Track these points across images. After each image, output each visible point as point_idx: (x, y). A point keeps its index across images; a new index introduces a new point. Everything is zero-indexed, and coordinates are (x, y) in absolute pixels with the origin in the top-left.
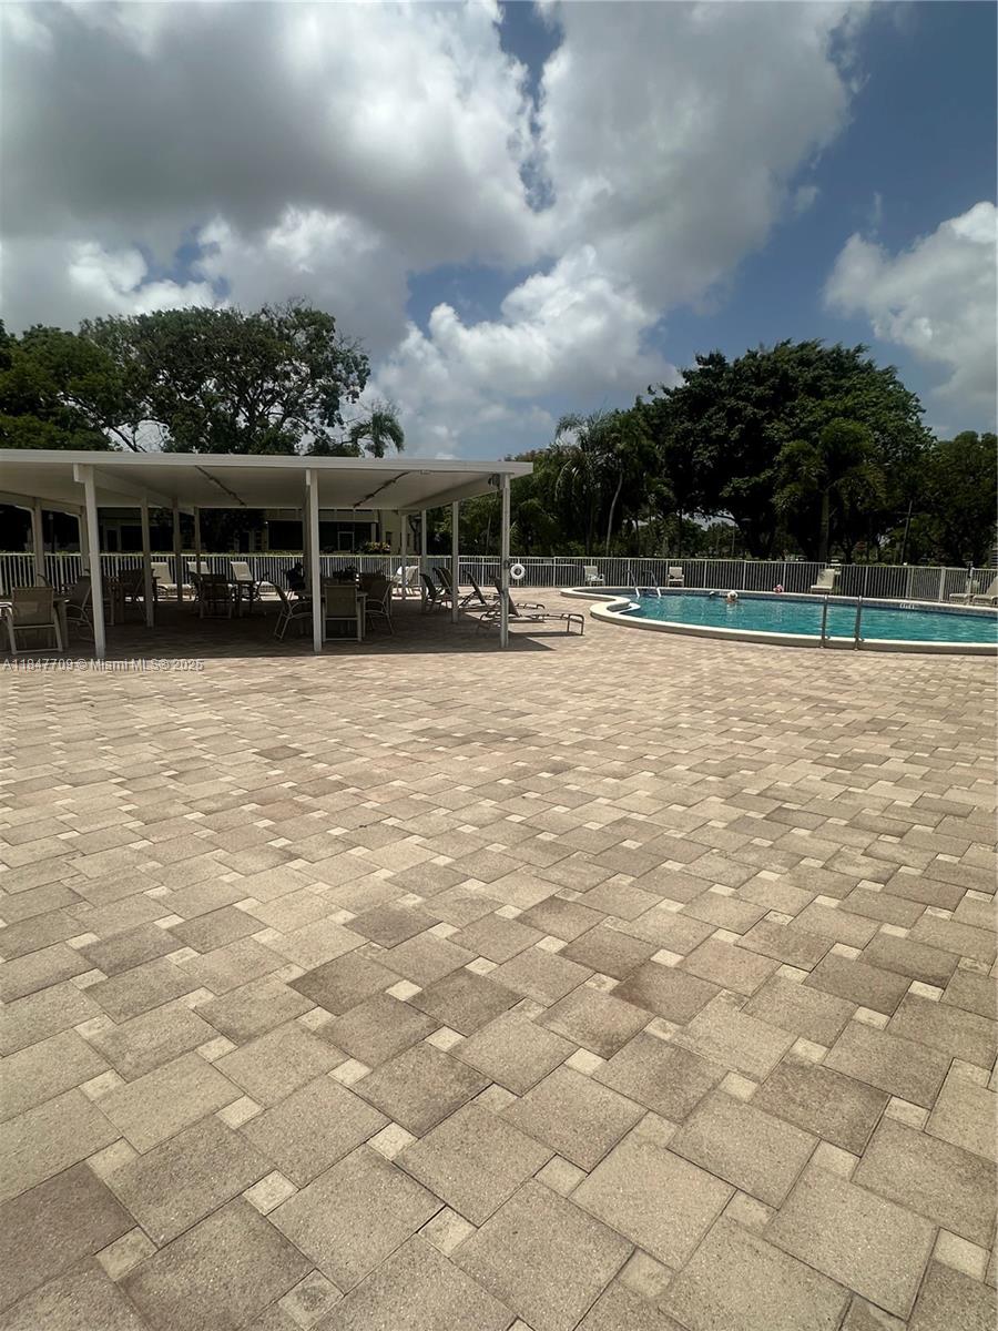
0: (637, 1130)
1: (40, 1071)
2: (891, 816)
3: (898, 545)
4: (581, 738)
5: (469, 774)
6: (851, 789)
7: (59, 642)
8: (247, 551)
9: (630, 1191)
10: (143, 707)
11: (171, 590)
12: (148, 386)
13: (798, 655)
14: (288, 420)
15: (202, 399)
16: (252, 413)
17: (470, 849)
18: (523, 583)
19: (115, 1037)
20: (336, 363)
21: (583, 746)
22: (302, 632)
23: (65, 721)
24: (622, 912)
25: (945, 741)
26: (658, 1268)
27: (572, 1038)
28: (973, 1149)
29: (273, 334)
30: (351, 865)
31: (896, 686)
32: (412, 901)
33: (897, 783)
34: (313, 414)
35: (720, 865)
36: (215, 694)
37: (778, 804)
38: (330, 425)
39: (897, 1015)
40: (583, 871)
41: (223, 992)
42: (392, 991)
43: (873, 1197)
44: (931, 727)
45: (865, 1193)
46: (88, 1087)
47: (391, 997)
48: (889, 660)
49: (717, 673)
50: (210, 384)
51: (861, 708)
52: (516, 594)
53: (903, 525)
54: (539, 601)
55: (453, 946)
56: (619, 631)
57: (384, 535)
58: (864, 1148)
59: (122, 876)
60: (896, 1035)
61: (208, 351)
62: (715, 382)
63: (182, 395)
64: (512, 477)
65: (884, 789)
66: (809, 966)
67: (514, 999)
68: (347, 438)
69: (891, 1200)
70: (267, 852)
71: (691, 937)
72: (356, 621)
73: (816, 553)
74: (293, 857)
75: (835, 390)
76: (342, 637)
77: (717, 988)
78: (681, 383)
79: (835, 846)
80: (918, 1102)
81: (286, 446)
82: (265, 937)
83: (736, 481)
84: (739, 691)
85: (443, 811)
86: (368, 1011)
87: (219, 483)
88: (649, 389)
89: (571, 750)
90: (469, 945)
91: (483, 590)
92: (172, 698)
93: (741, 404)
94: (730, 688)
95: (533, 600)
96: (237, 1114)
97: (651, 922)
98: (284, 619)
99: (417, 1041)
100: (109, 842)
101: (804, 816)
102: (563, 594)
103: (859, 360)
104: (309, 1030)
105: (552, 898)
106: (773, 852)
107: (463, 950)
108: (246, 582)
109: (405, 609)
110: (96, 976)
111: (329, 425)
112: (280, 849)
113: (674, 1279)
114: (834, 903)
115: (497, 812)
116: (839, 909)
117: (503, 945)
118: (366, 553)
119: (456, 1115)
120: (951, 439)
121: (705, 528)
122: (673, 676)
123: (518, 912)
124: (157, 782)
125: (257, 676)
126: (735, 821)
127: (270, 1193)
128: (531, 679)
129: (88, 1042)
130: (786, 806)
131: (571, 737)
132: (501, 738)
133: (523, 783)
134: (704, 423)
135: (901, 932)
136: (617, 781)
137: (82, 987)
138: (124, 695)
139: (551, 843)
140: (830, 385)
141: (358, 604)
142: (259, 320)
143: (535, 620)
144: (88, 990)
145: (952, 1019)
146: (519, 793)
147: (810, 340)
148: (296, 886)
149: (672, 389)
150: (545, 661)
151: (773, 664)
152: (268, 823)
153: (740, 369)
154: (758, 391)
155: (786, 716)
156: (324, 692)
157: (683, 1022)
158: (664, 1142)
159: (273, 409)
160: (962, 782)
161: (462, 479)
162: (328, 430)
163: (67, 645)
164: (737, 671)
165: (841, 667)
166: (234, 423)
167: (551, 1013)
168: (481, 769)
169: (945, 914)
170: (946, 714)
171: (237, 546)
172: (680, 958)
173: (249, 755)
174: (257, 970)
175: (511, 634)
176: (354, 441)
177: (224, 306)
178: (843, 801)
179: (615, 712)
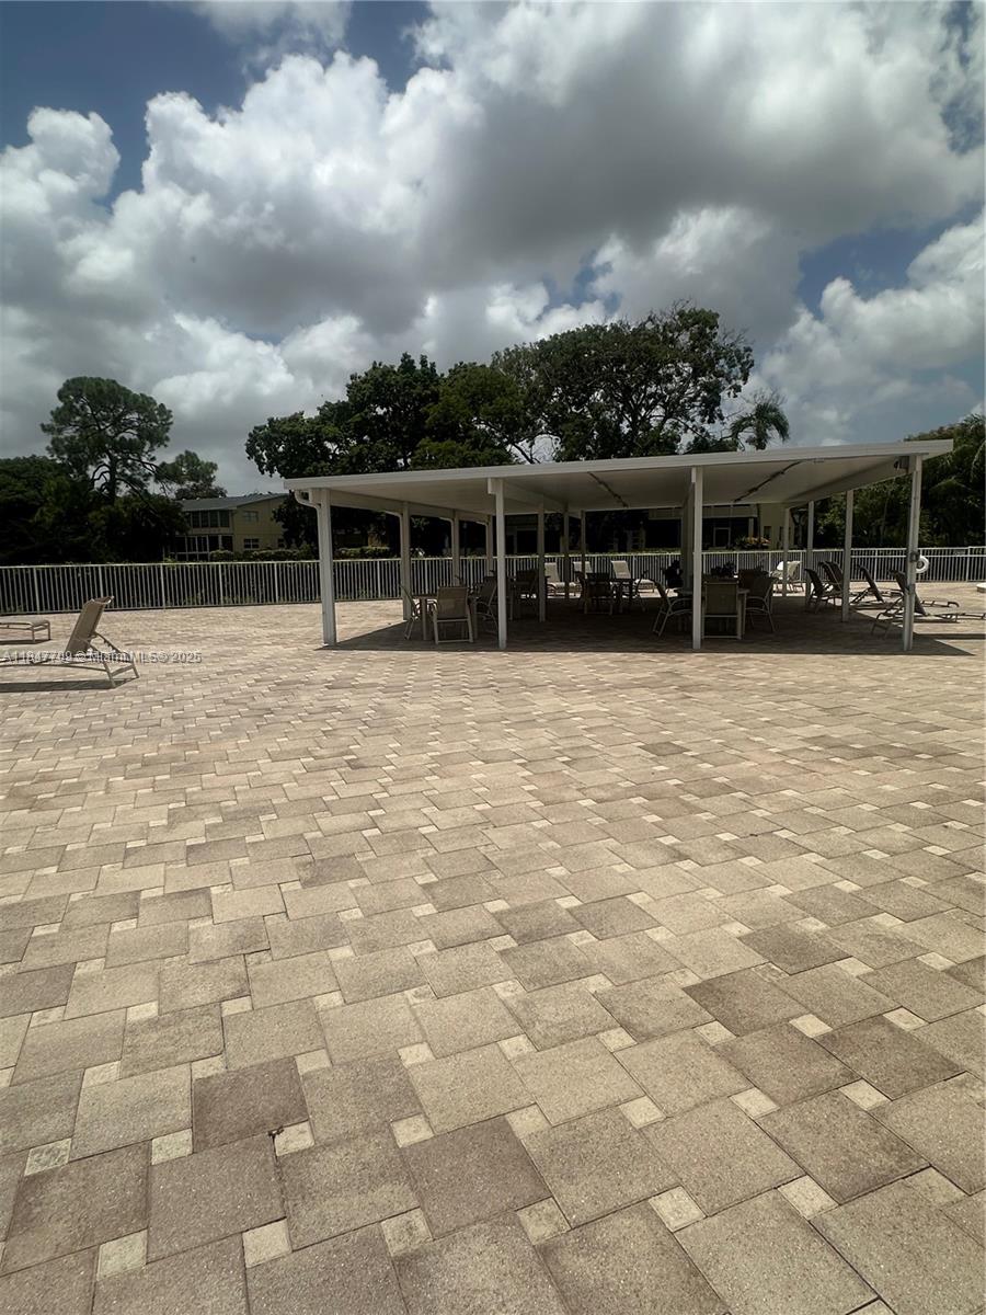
1: (466, 1020)
5: (874, 792)
7: (471, 635)
8: (625, 551)
10: (539, 695)
11: (559, 588)
12: (545, 403)
14: (668, 421)
15: (590, 410)
16: (634, 418)
17: (880, 879)
18: (924, 578)
19: (526, 1003)
20: (718, 359)
22: (680, 628)
23: (476, 703)
29: (658, 339)
30: (742, 874)
32: (814, 926)
34: (694, 412)
36: (600, 687)
38: (711, 421)
41: (621, 982)
42: (797, 1023)
46: (504, 1044)
47: (796, 1031)
50: (598, 395)
52: (923, 590)
54: (951, 597)
55: (867, 988)
57: (762, 529)
59: (526, 851)
61: (598, 364)
63: (573, 408)
64: (925, 458)
67: (952, 1070)
68: (727, 433)
70: (656, 848)
72: (736, 619)
74: (682, 857)
76: (721, 635)
81: (668, 446)
82: (659, 935)
85: (845, 830)
86: (771, 1040)
87: (606, 486)
90: (887, 991)
91: (880, 586)
92: (566, 688)
95: (942, 597)
96: (641, 1112)
98: (663, 616)
99: (832, 1090)
100: (515, 817)
102: (979, 590)
104: (708, 1044)
107: (881, 995)
108: (626, 580)
109: (788, 606)
110: (507, 942)
111: (709, 422)
112: (668, 846)
115: (912, 840)
117: (932, 1000)
118: (743, 549)
119: (884, 1190)
123: (948, 964)
124: (556, 765)
125: (639, 671)
127: (676, 1208)
128: (944, 688)
129: (504, 1002)
132: (911, 754)
133: (944, 810)
137: (497, 949)
138: (522, 683)
141: (739, 602)
142: (644, 328)
143: (945, 620)
144: (503, 953)
146: (940, 821)
148: (687, 888)
150: (961, 668)
152: (656, 818)
156: (703, 690)
159: (654, 413)
161: (858, 465)
162: (707, 427)
163: (476, 636)
166: (618, 429)
168: (888, 787)
171: (616, 546)
173: (634, 748)
174: (653, 965)
175: (915, 636)
176: (735, 435)
177: (615, 320)
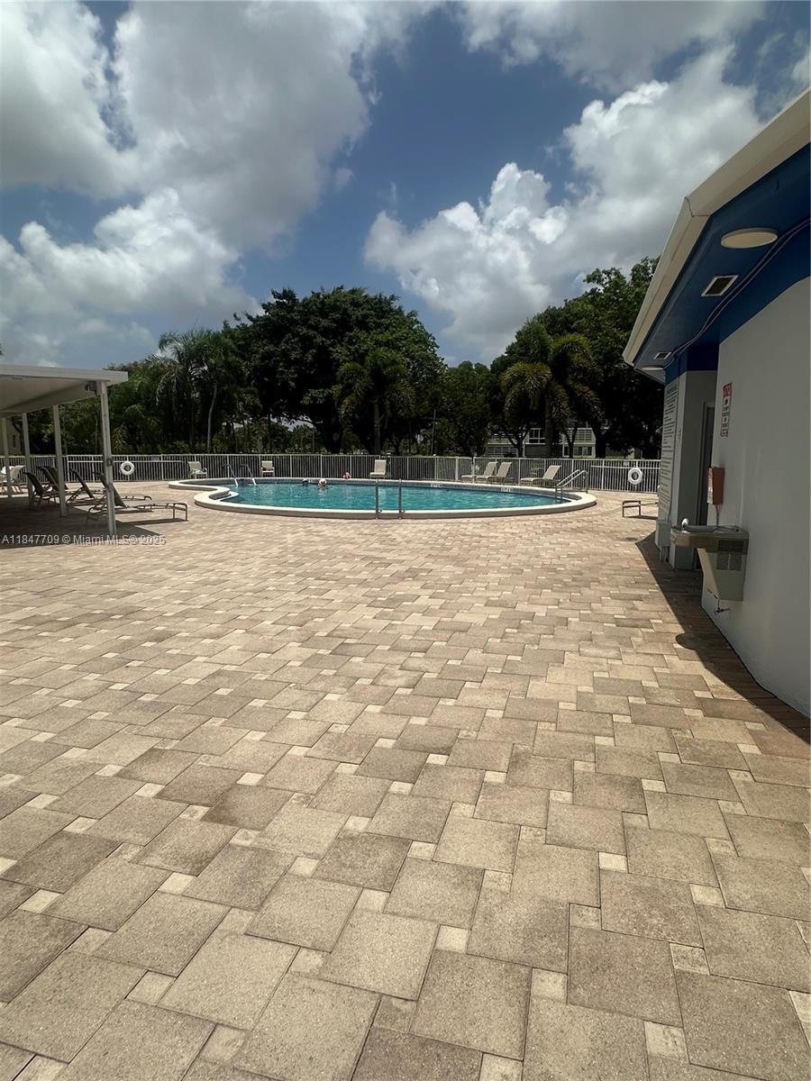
0: (221, 927)
2: (419, 638)
3: (429, 441)
4: (183, 608)
5: (74, 653)
6: (394, 622)
9: (212, 979)
13: (359, 525)
17: (71, 722)
18: (132, 478)
21: (184, 615)
24: (214, 749)
25: (456, 579)
26: (234, 1034)
27: (165, 866)
28: (463, 863)
31: (426, 543)
32: (9, 781)
33: (424, 613)
35: (296, 695)
37: (341, 641)
39: (419, 782)
40: (181, 721)
43: (398, 919)
44: (447, 570)
45: (392, 918)
48: (422, 525)
49: (299, 544)
51: (400, 562)
52: (122, 488)
53: (431, 427)
54: (145, 493)
55: (51, 814)
56: (219, 515)
58: (392, 885)
60: (418, 796)
62: (288, 313)
64: (109, 384)
65: (416, 620)
66: (359, 760)
67: (113, 846)
69: (409, 917)
71: (271, 758)
73: (373, 448)
75: (378, 326)
77: (290, 793)
78: (262, 313)
79: (380, 666)
80: (429, 840)
83: (313, 392)
84: (315, 557)
85: (46, 691)
88: (235, 316)
89: (173, 619)
90: (68, 809)
91: (90, 485)
93: (311, 332)
94: (308, 555)
95: (139, 492)
97: (238, 753)
99: (10, 912)
101: (359, 647)
102: (171, 487)
103: (393, 306)
105: (152, 750)
106: (336, 678)
107: (62, 815)
109: (13, 507)
113: (247, 1038)
114: (377, 709)
115: (101, 683)
116: (382, 712)
117: (103, 801)
119: (50, 968)
120: (456, 366)
121: (291, 429)
122: (263, 549)
123: (119, 768)
126: (308, 659)
128: (137, 562)
130: (347, 641)
131: (175, 607)
132: (107, 617)
133: (126, 655)
134: (283, 346)
135: (422, 721)
136: (212, 641)
139: (152, 702)
140: (375, 322)
143: (142, 510)
145: (453, 776)
146: (123, 663)
147: (357, 287)
149: (254, 317)
151: (342, 534)
153: (308, 304)
154: (324, 323)
155: (349, 572)
157: (261, 828)
158: (242, 930)
160: (464, 607)
161: (60, 385)
164: (314, 542)
165: (389, 533)
167: (147, 850)
168: (87, 647)
169: (451, 702)
170: (457, 561)
172: (261, 776)
175: (119, 524)
178: (388, 632)
179: (214, 583)
